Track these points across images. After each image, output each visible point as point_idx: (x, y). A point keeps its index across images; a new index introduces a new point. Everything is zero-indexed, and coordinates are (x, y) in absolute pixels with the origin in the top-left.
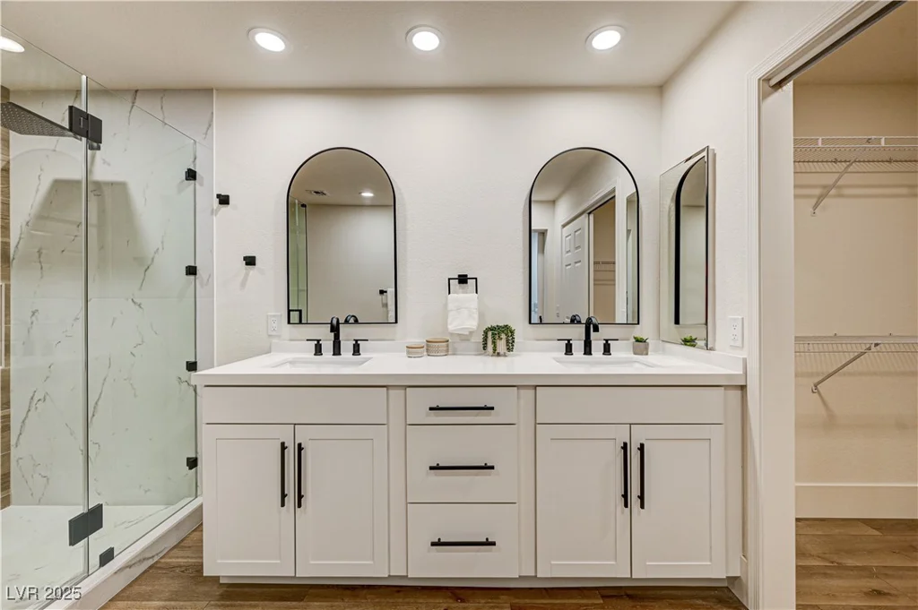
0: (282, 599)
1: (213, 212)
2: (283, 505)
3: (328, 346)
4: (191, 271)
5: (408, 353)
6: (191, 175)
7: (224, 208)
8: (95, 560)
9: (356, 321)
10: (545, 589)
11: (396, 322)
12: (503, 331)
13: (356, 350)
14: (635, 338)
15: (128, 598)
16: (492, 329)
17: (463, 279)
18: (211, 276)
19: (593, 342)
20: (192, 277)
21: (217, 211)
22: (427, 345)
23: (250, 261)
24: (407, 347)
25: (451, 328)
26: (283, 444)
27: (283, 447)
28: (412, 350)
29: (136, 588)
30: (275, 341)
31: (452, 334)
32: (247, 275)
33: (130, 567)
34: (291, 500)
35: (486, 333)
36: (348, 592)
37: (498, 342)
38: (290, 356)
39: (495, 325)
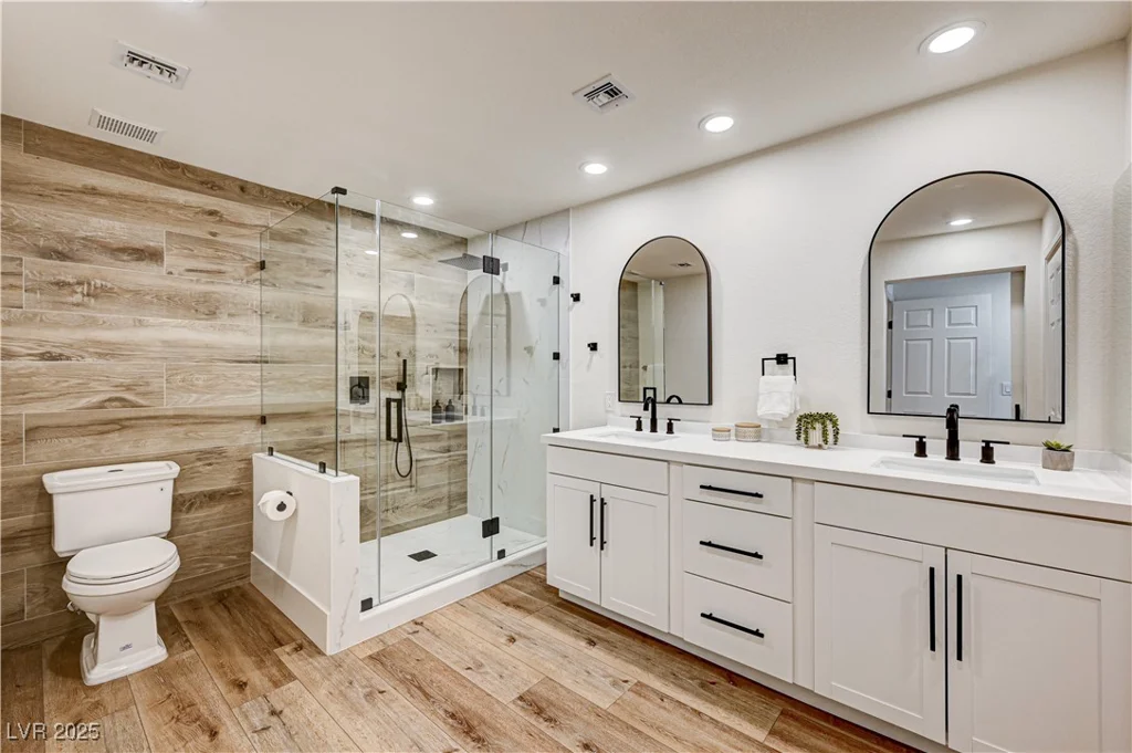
0: (593, 621)
1: (569, 309)
2: (592, 545)
3: (646, 423)
4: (556, 356)
5: (713, 435)
6: (556, 281)
7: (577, 304)
8: (495, 555)
9: (680, 402)
10: (835, 717)
11: (710, 403)
12: (817, 420)
13: (670, 429)
14: (1046, 445)
15: (509, 585)
16: (806, 416)
17: (782, 359)
18: (568, 360)
19: (961, 443)
20: (556, 361)
21: (573, 306)
22: (736, 431)
23: (593, 347)
24: (714, 430)
25: (760, 413)
26: (592, 496)
27: (592, 500)
28: (719, 433)
29: (514, 581)
30: (611, 416)
31: (761, 419)
32: (591, 360)
33: (513, 566)
34: (597, 542)
35: (799, 420)
36: (641, 637)
37: (811, 431)
38: (616, 429)
39: (814, 412)
